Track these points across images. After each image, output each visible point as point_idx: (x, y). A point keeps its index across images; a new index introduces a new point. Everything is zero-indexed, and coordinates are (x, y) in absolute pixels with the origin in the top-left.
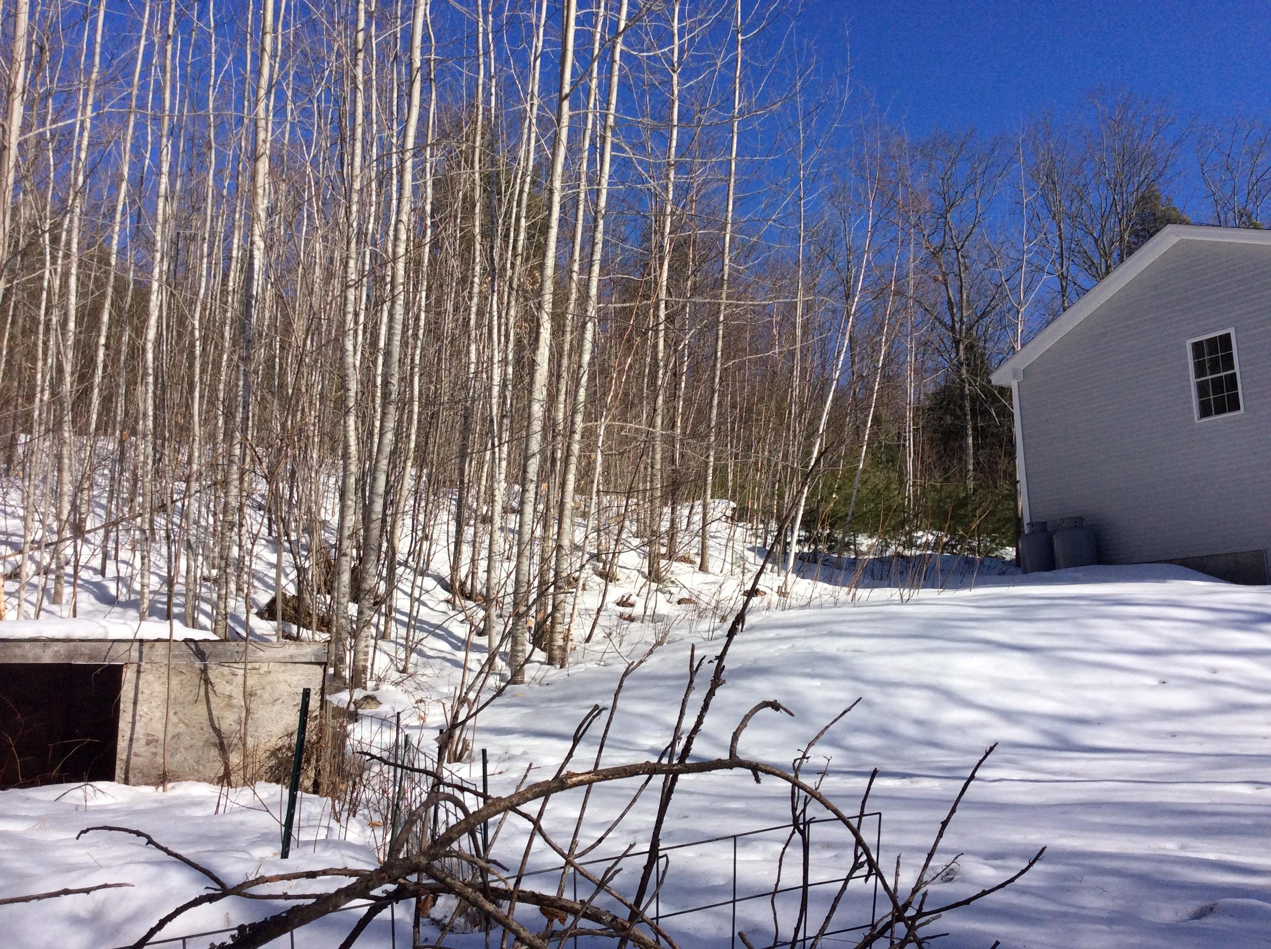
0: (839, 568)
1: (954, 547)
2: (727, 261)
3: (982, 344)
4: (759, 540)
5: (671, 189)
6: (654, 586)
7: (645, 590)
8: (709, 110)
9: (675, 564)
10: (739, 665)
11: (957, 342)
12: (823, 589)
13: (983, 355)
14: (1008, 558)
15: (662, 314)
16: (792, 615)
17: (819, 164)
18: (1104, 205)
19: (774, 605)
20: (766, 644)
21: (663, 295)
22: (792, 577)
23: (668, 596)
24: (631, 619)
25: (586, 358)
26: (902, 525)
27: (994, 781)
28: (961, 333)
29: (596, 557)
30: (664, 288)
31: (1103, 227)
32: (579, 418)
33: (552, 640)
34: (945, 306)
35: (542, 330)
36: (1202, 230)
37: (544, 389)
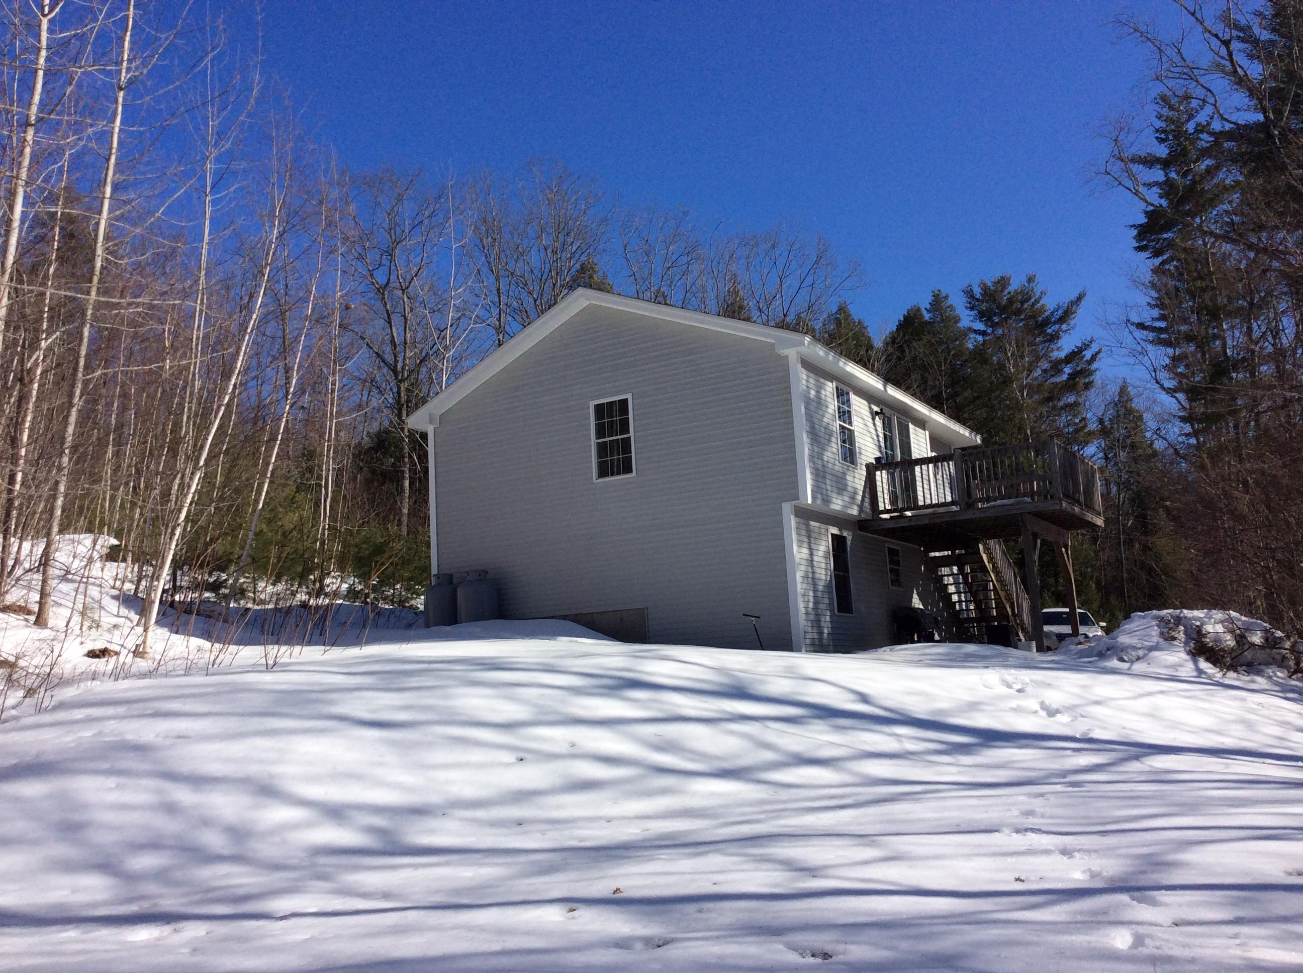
1: (367, 596)
2: (100, 252)
4: (127, 586)
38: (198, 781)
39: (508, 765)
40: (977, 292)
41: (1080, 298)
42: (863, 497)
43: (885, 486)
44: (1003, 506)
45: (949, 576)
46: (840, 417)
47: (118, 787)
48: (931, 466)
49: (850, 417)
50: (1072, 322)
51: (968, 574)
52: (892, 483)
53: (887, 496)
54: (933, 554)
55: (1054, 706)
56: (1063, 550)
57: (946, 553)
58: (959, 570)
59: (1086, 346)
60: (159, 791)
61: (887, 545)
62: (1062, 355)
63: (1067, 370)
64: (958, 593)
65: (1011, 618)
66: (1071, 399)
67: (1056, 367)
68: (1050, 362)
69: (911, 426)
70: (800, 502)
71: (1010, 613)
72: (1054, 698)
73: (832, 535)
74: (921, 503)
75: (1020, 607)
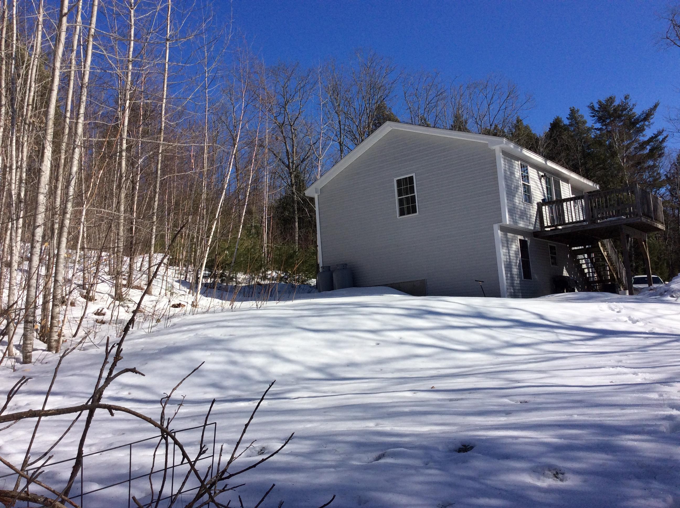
0: (227, 291)
1: (287, 279)
2: (163, 119)
3: (303, 175)
4: (182, 276)
5: (130, 74)
6: (117, 303)
7: (112, 305)
8: (152, 33)
9: (131, 290)
10: (165, 346)
11: (291, 173)
12: (216, 302)
13: (303, 181)
14: (313, 284)
15: (125, 146)
16: (198, 317)
17: (216, 70)
18: (361, 109)
19: (188, 312)
20: (182, 334)
21: (125, 135)
22: (199, 296)
23: (126, 308)
24: (103, 322)
25: (75, 169)
26: (261, 267)
27: (295, 399)
28: (293, 169)
29: (83, 286)
30: (126, 131)
31: (360, 120)
32: (69, 205)
33: (50, 336)
34: (285, 154)
35: (46, 151)
36: (406, 125)
37: (47, 187)
38: (243, 352)
39: (373, 346)
40: (597, 107)
41: (656, 106)
42: (536, 220)
43: (548, 214)
44: (610, 221)
45: (583, 260)
46: (522, 179)
47: (211, 355)
48: (572, 202)
49: (528, 179)
50: (651, 121)
51: (593, 258)
52: (551, 212)
53: (548, 219)
54: (573, 248)
55: (636, 318)
56: (643, 243)
57: (581, 247)
58: (588, 256)
59: (660, 133)
60: (227, 356)
61: (549, 244)
62: (646, 139)
63: (648, 147)
64: (588, 268)
65: (617, 280)
66: (651, 163)
67: (643, 145)
68: (639, 143)
69: (561, 182)
70: (503, 224)
71: (616, 278)
72: (636, 315)
73: (520, 240)
74: (567, 222)
75: (621, 274)
